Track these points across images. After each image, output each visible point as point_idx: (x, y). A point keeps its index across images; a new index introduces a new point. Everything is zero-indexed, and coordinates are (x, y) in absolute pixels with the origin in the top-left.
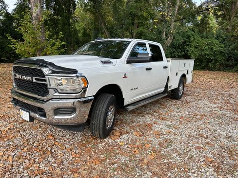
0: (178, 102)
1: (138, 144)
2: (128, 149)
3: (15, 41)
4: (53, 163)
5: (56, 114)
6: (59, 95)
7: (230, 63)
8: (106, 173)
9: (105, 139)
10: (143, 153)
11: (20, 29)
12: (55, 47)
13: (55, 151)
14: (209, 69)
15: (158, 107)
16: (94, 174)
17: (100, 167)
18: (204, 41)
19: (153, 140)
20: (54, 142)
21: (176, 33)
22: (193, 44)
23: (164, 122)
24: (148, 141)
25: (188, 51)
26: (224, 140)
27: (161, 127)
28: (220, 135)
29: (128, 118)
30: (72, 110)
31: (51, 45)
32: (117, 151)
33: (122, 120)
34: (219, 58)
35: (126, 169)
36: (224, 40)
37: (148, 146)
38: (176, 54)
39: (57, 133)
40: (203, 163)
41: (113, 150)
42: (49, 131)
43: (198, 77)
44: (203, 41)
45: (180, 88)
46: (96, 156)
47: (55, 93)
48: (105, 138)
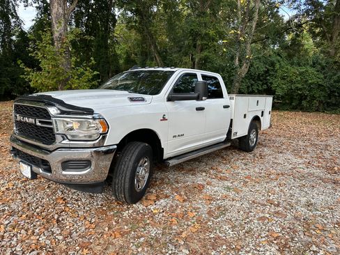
0: (249, 156)
1: (178, 211)
2: (163, 218)
3: (29, 70)
4: (57, 235)
5: (64, 169)
6: (69, 142)
7: (333, 100)
8: (127, 250)
9: (134, 205)
10: (183, 224)
11: (36, 54)
12: (84, 78)
13: (62, 220)
14: (303, 109)
15: (219, 162)
16: (111, 250)
17: (119, 241)
18: (295, 70)
19: (201, 206)
20: (63, 208)
21: (255, 59)
22: (280, 73)
23: (221, 183)
24: (194, 209)
25: (271, 83)
26: (302, 209)
27: (216, 189)
28: (298, 202)
29: (172, 176)
30: (86, 163)
31: (78, 75)
32: (148, 221)
33: (163, 179)
34: (317, 93)
35: (156, 245)
36: (323, 68)
37: (191, 215)
38: (255, 88)
39: (71, 196)
40: (264, 239)
41: (142, 219)
42: (60, 193)
43: (285, 121)
44: (293, 70)
45: (252, 135)
46: (117, 227)
47: (64, 139)
48: (135, 203)
